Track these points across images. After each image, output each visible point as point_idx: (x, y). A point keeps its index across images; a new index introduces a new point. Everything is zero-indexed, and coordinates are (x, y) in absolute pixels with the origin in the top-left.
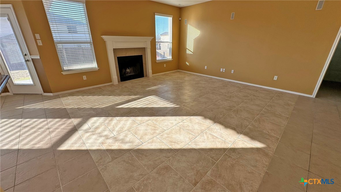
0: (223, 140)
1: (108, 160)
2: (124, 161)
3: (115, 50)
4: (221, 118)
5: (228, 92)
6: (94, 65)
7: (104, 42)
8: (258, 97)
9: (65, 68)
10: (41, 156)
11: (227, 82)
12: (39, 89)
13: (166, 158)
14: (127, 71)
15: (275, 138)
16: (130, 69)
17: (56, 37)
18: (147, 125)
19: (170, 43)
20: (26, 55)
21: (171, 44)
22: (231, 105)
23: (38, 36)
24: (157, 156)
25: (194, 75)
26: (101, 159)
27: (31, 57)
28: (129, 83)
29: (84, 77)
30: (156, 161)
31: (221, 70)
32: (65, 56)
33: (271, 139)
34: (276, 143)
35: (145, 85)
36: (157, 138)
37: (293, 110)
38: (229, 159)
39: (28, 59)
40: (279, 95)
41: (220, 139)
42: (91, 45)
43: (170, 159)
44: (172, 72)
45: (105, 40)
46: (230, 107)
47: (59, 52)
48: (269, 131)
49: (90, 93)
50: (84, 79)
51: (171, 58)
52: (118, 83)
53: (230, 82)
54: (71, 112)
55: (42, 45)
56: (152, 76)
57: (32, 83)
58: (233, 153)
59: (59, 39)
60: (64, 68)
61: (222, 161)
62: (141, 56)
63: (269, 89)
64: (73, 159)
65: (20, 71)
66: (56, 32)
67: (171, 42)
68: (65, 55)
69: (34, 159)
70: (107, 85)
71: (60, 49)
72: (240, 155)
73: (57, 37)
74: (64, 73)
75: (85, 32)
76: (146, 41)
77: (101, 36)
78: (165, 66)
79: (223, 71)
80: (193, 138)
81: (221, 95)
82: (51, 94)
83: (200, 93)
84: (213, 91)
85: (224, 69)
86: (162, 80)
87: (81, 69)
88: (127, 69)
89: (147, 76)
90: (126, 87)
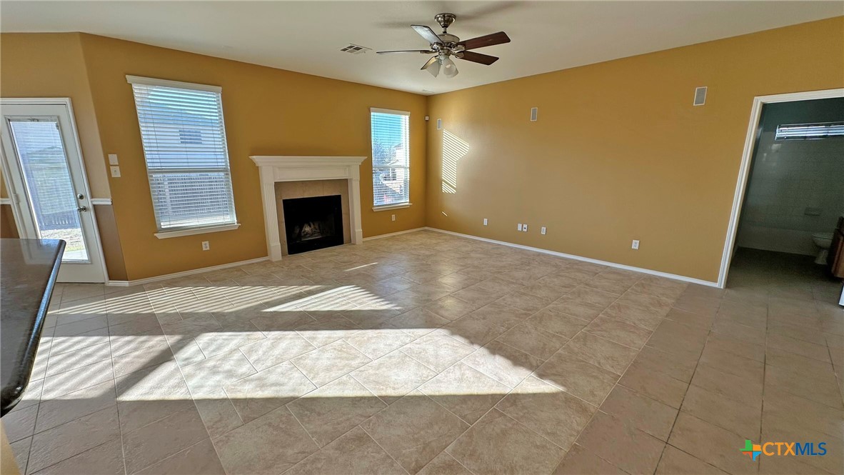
0: (494, 380)
1: (235, 423)
2: (270, 425)
3: (279, 186)
4: (500, 334)
5: (530, 278)
6: (230, 219)
7: (256, 169)
8: (596, 287)
9: (164, 225)
10: (90, 416)
11: (534, 255)
12: (101, 272)
13: (362, 419)
14: (305, 231)
15: (612, 376)
16: (312, 226)
17: (151, 159)
18: (332, 351)
19: (406, 168)
20: (81, 197)
21: (408, 170)
22: (531, 305)
23: (113, 159)
24: (344, 414)
25: (459, 238)
26: (220, 421)
27: (92, 202)
28: (306, 258)
29: (206, 244)
30: (339, 424)
31: (520, 229)
32: (168, 200)
33: (601, 377)
34: (609, 385)
35: (344, 262)
36: (351, 377)
37: (667, 316)
38: (499, 420)
39: (86, 206)
40: (643, 282)
41: (489, 378)
42: (227, 174)
43: (370, 421)
44: (410, 233)
45: (259, 164)
46: (528, 310)
47: (155, 191)
48: (602, 361)
49: (215, 281)
50: (204, 249)
51: (408, 201)
52: (280, 258)
53: (539, 254)
54: (166, 322)
55: (120, 176)
56: (363, 242)
57: (85, 257)
58: (511, 406)
59: (159, 165)
60: (162, 224)
61: (484, 424)
62: (338, 198)
63: (625, 271)
64: (159, 422)
65: (56, 231)
66: (152, 149)
67: (408, 166)
68: (168, 197)
69: (74, 422)
70: (257, 263)
71: (158, 180)
72: (526, 411)
73: (155, 161)
74: (160, 236)
75: (215, 148)
76: (349, 166)
77: (250, 157)
78: (394, 219)
79: (524, 230)
80: (430, 377)
81: (513, 283)
82: (126, 284)
83: (466, 280)
84: (496, 275)
85: (525, 226)
86: (384, 252)
87: (200, 227)
88: (306, 225)
89: (350, 241)
90: (298, 267)
